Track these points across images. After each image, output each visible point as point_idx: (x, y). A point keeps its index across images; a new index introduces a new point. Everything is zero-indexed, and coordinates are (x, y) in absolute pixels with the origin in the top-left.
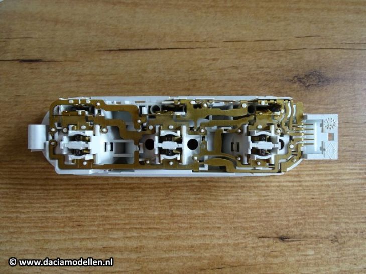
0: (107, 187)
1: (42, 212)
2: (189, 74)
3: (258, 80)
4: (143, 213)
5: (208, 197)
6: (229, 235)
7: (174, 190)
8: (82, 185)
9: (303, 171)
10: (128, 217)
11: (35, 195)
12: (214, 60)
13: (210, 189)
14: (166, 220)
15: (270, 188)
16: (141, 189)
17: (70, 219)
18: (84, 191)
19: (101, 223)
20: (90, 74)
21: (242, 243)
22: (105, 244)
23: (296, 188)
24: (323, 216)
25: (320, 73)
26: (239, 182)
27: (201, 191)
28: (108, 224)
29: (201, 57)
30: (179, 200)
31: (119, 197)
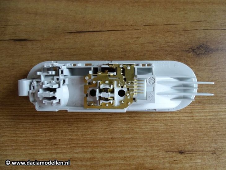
0: (71, 120)
1: (32, 136)
2: (122, 47)
3: (166, 51)
4: (94, 137)
5: (135, 126)
6: (148, 150)
7: (113, 122)
8: (56, 119)
9: (195, 110)
10: (85, 139)
11: (27, 126)
12: (138, 38)
13: (135, 122)
14: (108, 141)
15: (173, 121)
16: (92, 122)
17: (49, 140)
18: (57, 123)
19: (69, 143)
20: (58, 48)
21: (156, 155)
22: (71, 156)
23: (190, 121)
24: (207, 138)
25: (206, 46)
26: (154, 117)
27: (130, 123)
28: (73, 143)
29: (129, 36)
30: (116, 129)
31: (79, 126)
